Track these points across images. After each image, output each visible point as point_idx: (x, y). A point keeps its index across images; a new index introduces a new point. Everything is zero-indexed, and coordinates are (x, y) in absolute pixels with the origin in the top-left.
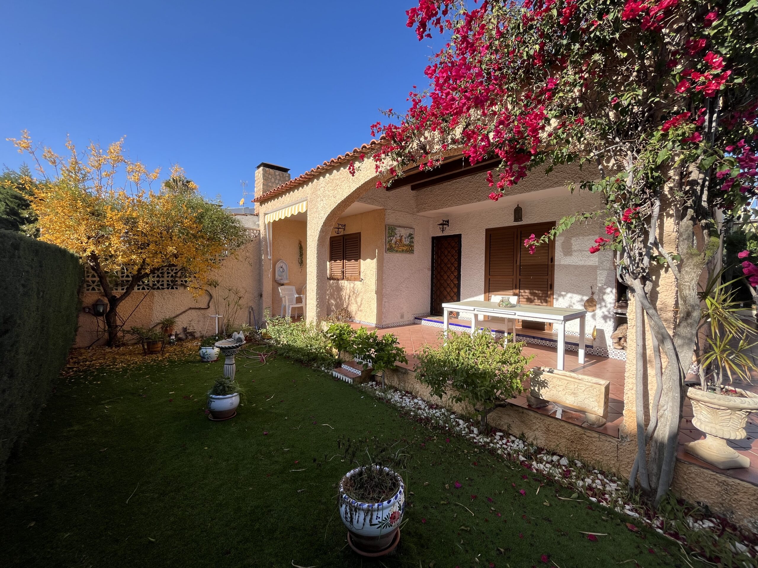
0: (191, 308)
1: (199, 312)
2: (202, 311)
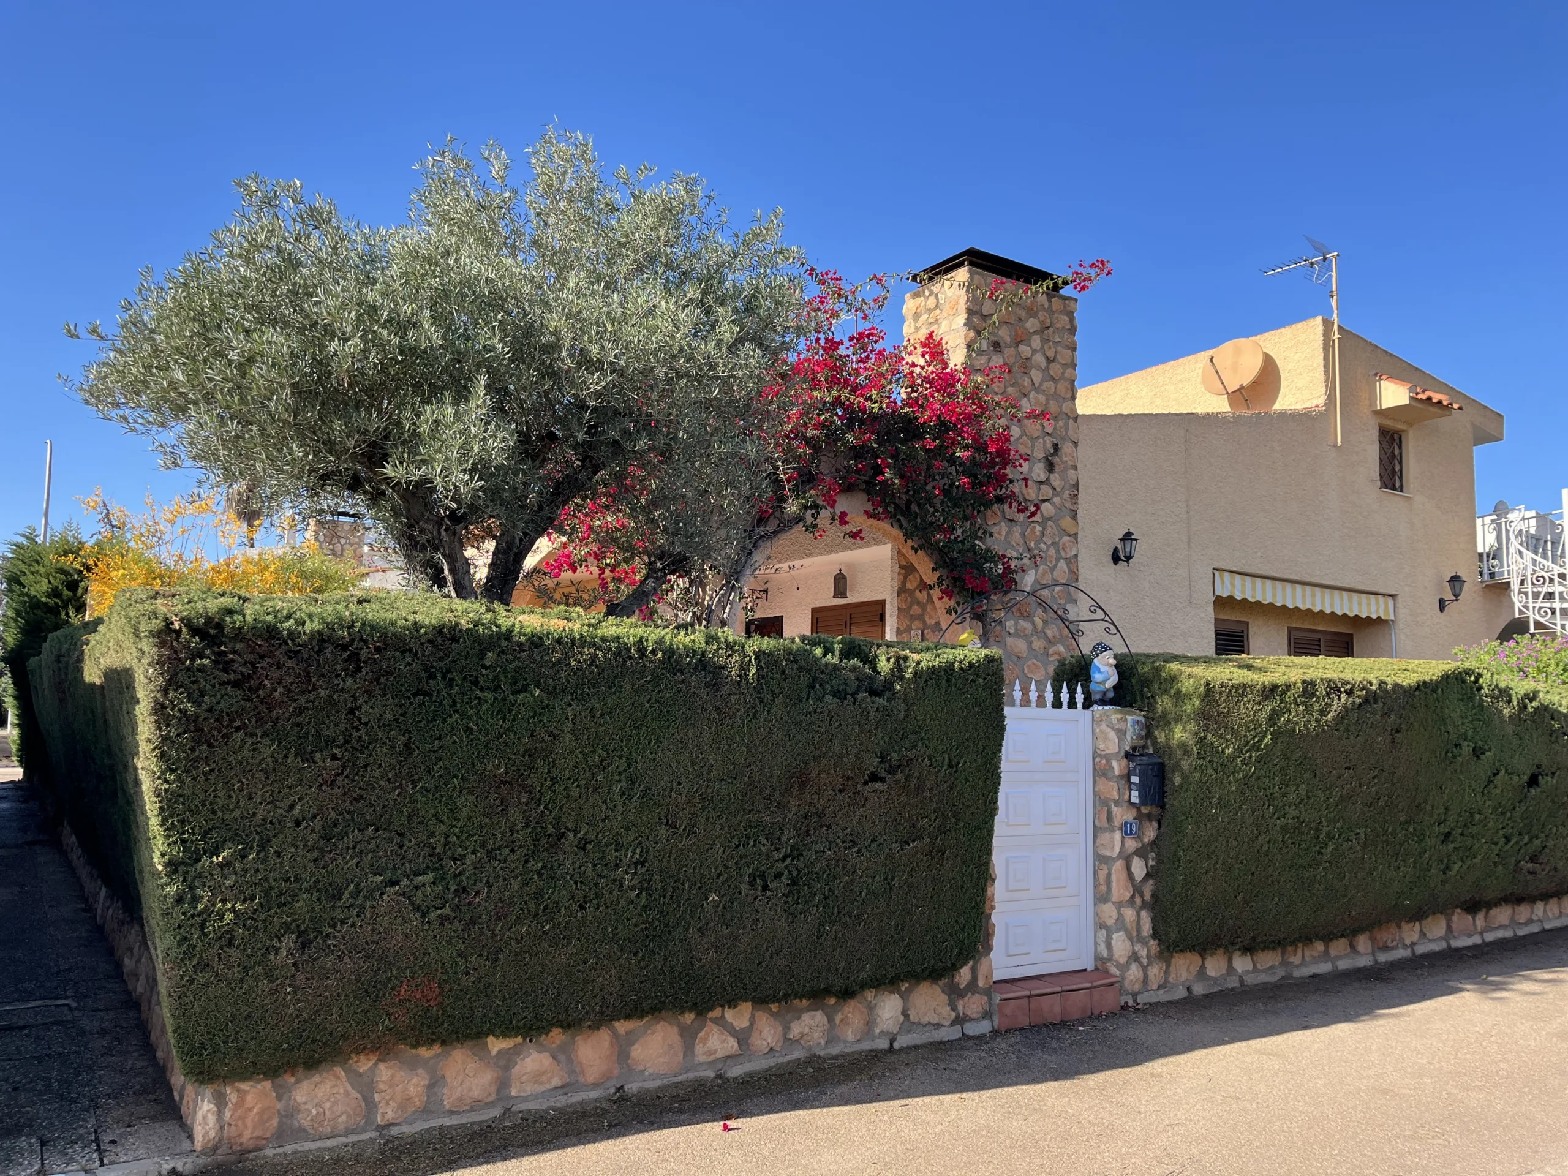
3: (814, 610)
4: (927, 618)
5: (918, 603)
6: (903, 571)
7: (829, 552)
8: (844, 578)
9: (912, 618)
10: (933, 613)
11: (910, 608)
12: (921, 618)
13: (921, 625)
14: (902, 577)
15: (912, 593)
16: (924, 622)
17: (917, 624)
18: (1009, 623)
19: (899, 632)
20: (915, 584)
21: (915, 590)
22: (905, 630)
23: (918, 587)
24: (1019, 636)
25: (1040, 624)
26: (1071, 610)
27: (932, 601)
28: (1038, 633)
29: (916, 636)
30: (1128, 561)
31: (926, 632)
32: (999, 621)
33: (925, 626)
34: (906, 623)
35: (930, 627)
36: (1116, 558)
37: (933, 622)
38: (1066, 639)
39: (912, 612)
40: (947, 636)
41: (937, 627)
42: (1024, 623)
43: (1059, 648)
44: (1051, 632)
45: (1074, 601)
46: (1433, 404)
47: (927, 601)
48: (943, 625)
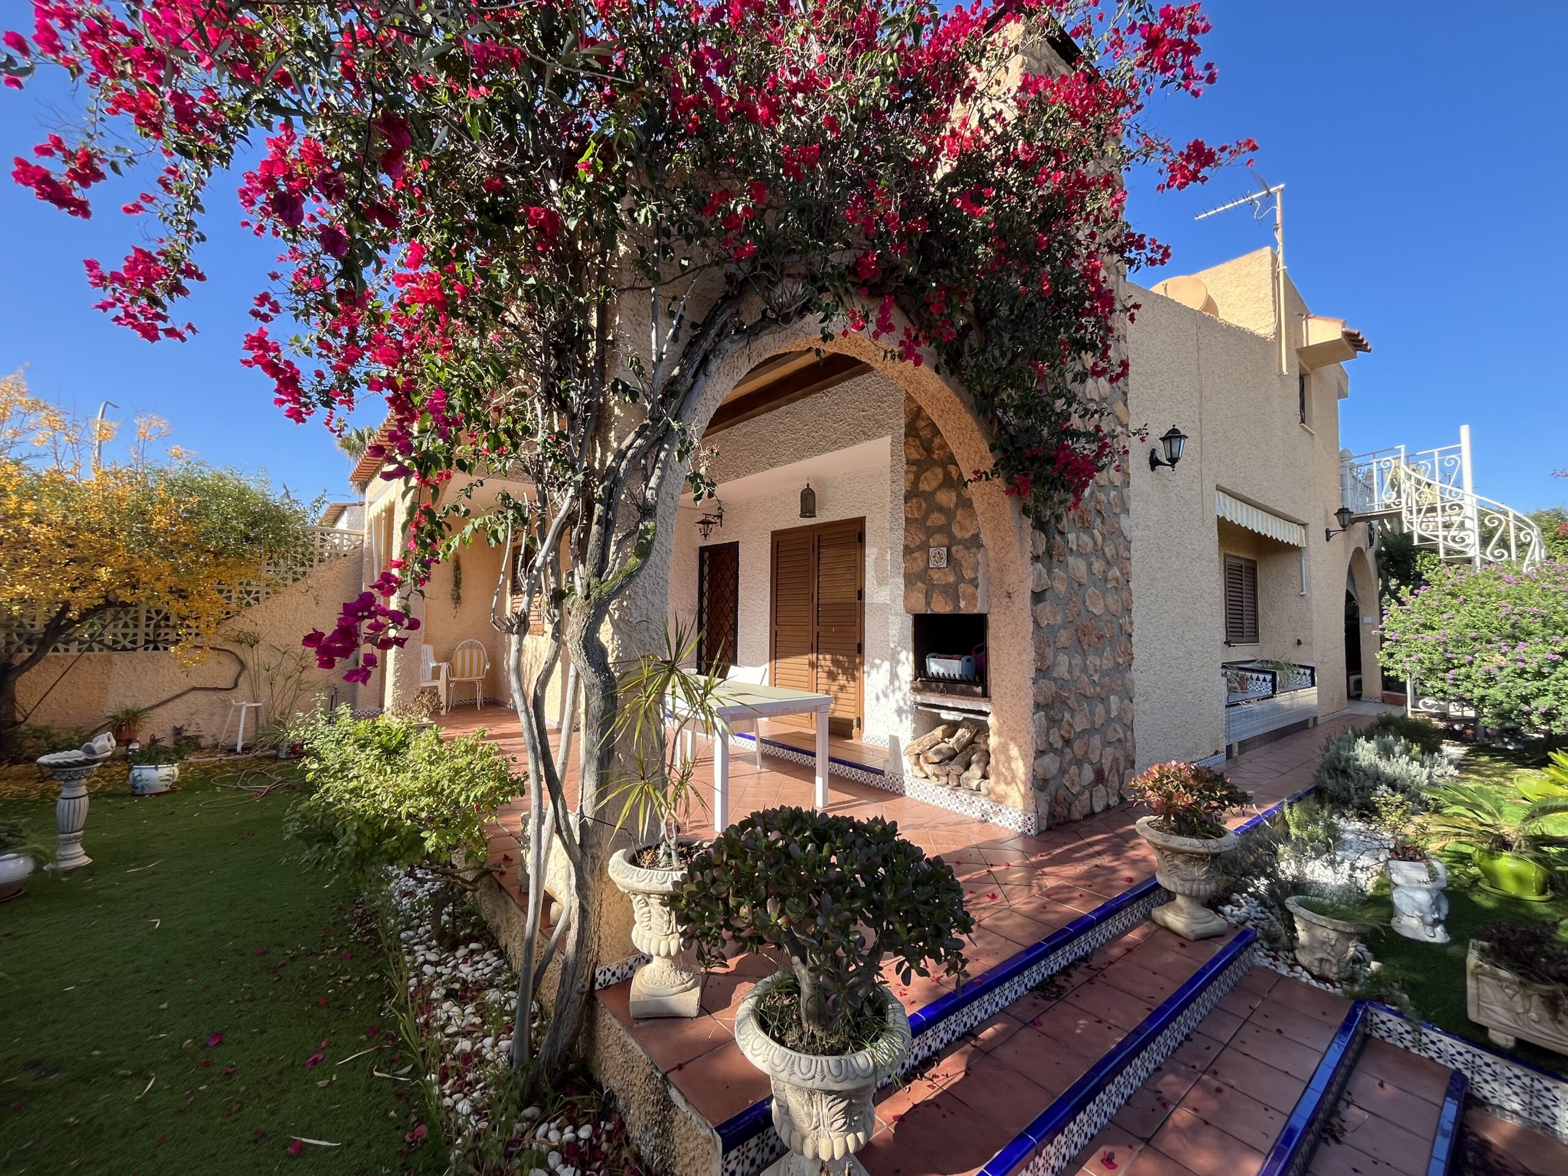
0: (194, 689)
1: (214, 696)
2: (222, 695)
3: (775, 535)
4: (956, 530)
5: (940, 509)
6: (914, 468)
8: (812, 493)
9: (930, 532)
10: (967, 523)
11: (926, 516)
12: (946, 529)
13: (946, 542)
14: (911, 477)
15: (928, 496)
16: (951, 536)
17: (939, 538)
18: (1071, 537)
19: (908, 551)
20: (935, 484)
21: (934, 492)
22: (919, 548)
23: (940, 487)
24: (1080, 555)
25: (1099, 539)
26: (1125, 522)
27: (966, 504)
28: (1098, 551)
29: (937, 555)
30: (1173, 466)
31: (954, 549)
32: (1062, 533)
33: (952, 541)
34: (920, 537)
35: (961, 542)
36: (1154, 463)
37: (968, 535)
38: (1121, 560)
39: (929, 523)
40: (991, 554)
41: (975, 542)
42: (1085, 538)
43: (1116, 572)
44: (1109, 551)
45: (1127, 511)
46: (1354, 342)
47: (957, 506)
48: (985, 538)
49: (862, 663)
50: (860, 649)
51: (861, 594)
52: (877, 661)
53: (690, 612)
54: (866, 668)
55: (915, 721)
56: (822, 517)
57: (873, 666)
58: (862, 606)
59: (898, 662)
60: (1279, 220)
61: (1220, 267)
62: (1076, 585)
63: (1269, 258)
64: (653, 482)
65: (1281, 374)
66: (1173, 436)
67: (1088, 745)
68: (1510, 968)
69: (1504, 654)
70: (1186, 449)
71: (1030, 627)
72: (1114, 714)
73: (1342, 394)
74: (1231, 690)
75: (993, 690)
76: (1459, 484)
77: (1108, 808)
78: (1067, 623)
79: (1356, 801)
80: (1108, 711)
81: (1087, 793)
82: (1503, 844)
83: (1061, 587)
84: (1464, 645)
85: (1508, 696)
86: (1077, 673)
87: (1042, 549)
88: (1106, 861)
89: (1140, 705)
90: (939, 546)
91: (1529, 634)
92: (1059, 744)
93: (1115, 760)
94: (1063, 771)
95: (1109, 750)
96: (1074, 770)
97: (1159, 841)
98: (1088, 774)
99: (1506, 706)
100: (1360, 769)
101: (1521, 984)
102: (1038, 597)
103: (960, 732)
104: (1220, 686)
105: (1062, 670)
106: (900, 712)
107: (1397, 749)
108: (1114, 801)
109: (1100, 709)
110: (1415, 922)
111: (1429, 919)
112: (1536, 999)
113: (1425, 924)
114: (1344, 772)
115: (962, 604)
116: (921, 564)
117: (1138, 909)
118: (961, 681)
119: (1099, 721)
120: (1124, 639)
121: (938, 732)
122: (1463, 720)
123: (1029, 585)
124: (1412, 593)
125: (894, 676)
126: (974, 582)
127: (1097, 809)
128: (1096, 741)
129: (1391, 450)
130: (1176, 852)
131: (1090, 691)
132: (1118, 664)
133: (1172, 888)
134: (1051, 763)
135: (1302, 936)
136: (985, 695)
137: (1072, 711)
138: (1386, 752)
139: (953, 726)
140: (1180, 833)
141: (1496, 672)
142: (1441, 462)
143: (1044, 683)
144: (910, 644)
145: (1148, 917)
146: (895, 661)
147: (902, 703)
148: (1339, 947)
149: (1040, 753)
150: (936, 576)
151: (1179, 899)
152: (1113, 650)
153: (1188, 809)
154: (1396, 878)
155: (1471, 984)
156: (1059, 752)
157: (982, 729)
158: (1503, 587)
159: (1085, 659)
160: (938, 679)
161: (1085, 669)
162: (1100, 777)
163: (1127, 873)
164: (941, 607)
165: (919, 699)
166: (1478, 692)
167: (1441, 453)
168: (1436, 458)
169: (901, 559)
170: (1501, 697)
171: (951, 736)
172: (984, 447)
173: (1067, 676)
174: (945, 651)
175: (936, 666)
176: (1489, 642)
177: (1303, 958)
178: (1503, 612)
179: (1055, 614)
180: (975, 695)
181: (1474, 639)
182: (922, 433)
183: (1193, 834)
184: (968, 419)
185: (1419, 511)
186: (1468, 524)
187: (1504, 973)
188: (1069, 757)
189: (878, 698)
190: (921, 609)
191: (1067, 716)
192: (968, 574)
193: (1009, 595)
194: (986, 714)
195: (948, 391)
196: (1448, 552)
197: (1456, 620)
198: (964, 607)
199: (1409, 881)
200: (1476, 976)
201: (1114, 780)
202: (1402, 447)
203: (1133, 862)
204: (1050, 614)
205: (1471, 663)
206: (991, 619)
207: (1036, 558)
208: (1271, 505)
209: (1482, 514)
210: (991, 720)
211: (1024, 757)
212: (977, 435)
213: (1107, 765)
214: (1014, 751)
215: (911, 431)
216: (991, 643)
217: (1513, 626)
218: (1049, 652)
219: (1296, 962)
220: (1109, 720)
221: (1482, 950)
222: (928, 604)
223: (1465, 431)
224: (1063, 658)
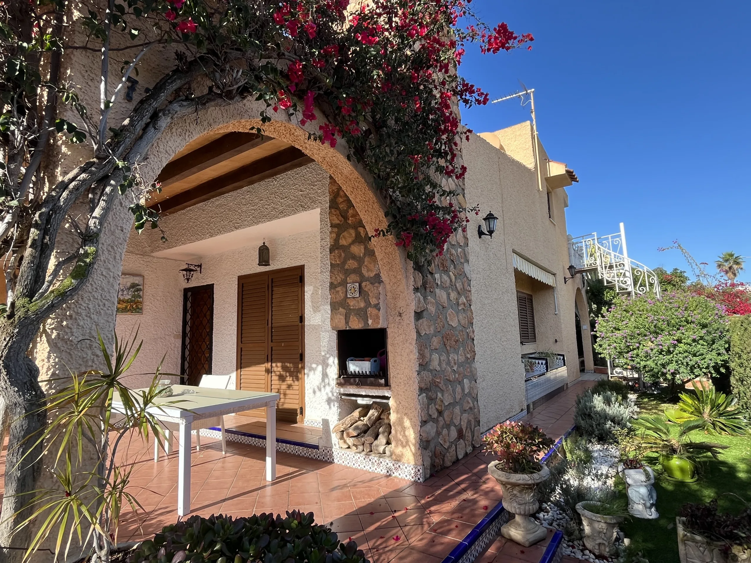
3: (240, 278)
4: (364, 271)
5: (354, 257)
6: (336, 230)
7: (257, 223)
8: (267, 249)
9: (347, 273)
10: (371, 266)
11: (344, 263)
12: (358, 271)
13: (358, 279)
14: (334, 235)
15: (346, 249)
16: (361, 275)
17: (353, 277)
18: (437, 276)
19: (332, 286)
20: (350, 240)
21: (350, 245)
22: (340, 284)
23: (353, 243)
24: (443, 288)
25: (453, 278)
26: (467, 268)
27: (371, 253)
28: (453, 286)
29: (353, 289)
30: (491, 235)
31: (364, 284)
32: (431, 273)
33: (362, 279)
34: (340, 277)
35: (368, 279)
36: (481, 233)
37: (372, 275)
38: (465, 292)
39: (346, 267)
40: (388, 287)
41: (377, 279)
42: (445, 277)
43: (463, 299)
44: (459, 286)
45: (468, 261)
46: (570, 176)
47: (365, 255)
48: (384, 277)
49: (303, 368)
50: (302, 357)
51: (302, 319)
52: (314, 366)
53: (175, 337)
54: (306, 371)
55: (340, 407)
56: (274, 266)
57: (311, 369)
58: (303, 327)
59: (327, 365)
60: (533, 108)
61: (506, 129)
62: (441, 307)
63: (529, 127)
64: (97, 212)
65: (539, 190)
66: (490, 217)
67: (452, 413)
68: (701, 534)
69: (652, 342)
70: (497, 225)
71: (414, 335)
72: (467, 391)
73: (566, 206)
74: (527, 371)
75: (392, 381)
76: (621, 252)
77: (466, 454)
78: (437, 332)
79: (597, 432)
80: (463, 390)
81: (453, 446)
82: (673, 451)
83: (432, 309)
84: (635, 338)
85: (656, 364)
86: (444, 365)
87: (420, 283)
88: (469, 495)
89: (481, 384)
90: (353, 283)
91: (662, 330)
92: (435, 415)
93: (469, 422)
94: (438, 433)
95: (465, 415)
96: (445, 432)
97: (503, 479)
98: (454, 434)
99: (656, 370)
100: (597, 413)
101: (708, 544)
102: (418, 315)
103: (371, 412)
104: (521, 368)
105: (435, 364)
106: (329, 401)
107: (613, 399)
108: (469, 449)
109: (458, 389)
110: (640, 507)
111: (648, 505)
112: (716, 551)
113: (646, 508)
114: (589, 415)
115: (370, 322)
116: (342, 295)
117: (492, 529)
118: (371, 376)
119: (458, 397)
120: (469, 342)
121: (356, 414)
122: (633, 379)
123: (413, 307)
124: (608, 311)
125: (325, 375)
126: (377, 307)
127: (460, 457)
128: (457, 410)
129: (590, 235)
130: (514, 485)
131: (452, 377)
132: (467, 358)
133: (512, 511)
134: (431, 428)
135: (587, 529)
136: (387, 384)
137: (442, 391)
138: (608, 401)
139: (366, 408)
140: (516, 471)
141: (649, 351)
142: (612, 242)
143: (424, 373)
144: (336, 352)
145: (499, 533)
146: (325, 365)
147: (330, 395)
148: (609, 534)
149: (424, 423)
150: (352, 303)
151: (518, 518)
152: (464, 350)
153: (520, 453)
154: (629, 481)
155: (681, 547)
156: (435, 421)
157: (385, 409)
158: (648, 307)
159: (448, 356)
160: (355, 376)
161: (448, 363)
162: (461, 435)
163: (483, 502)
164: (356, 324)
165: (342, 390)
166: (643, 363)
167: (612, 237)
168: (610, 240)
169: (327, 292)
170: (653, 365)
171: (365, 415)
172: (381, 214)
173: (438, 368)
174: (359, 356)
175: (353, 367)
176: (645, 336)
177: (589, 544)
178: (650, 320)
179: (429, 327)
180: (379, 385)
181: (638, 334)
182: (341, 206)
183: (523, 471)
184: (370, 194)
185: (606, 267)
186: (627, 274)
187: (698, 538)
188: (441, 423)
189: (314, 392)
190: (342, 326)
191: (439, 395)
192: (373, 301)
193: (400, 315)
194: (388, 398)
195: (356, 174)
196: (620, 288)
197: (629, 325)
198: (371, 324)
199: (635, 482)
200: (684, 542)
201: (468, 435)
202: (595, 233)
203: (486, 493)
204: (426, 328)
205: (638, 348)
206: (389, 331)
207: (416, 290)
208: (539, 262)
209: (633, 269)
210: (391, 403)
211: (413, 426)
212: (376, 206)
213: (464, 425)
214: (407, 423)
215: (333, 205)
216: (390, 348)
217: (655, 326)
218: (427, 353)
219: (585, 548)
220: (464, 395)
221: (684, 523)
222: (347, 323)
223: (622, 225)
224: (435, 356)
